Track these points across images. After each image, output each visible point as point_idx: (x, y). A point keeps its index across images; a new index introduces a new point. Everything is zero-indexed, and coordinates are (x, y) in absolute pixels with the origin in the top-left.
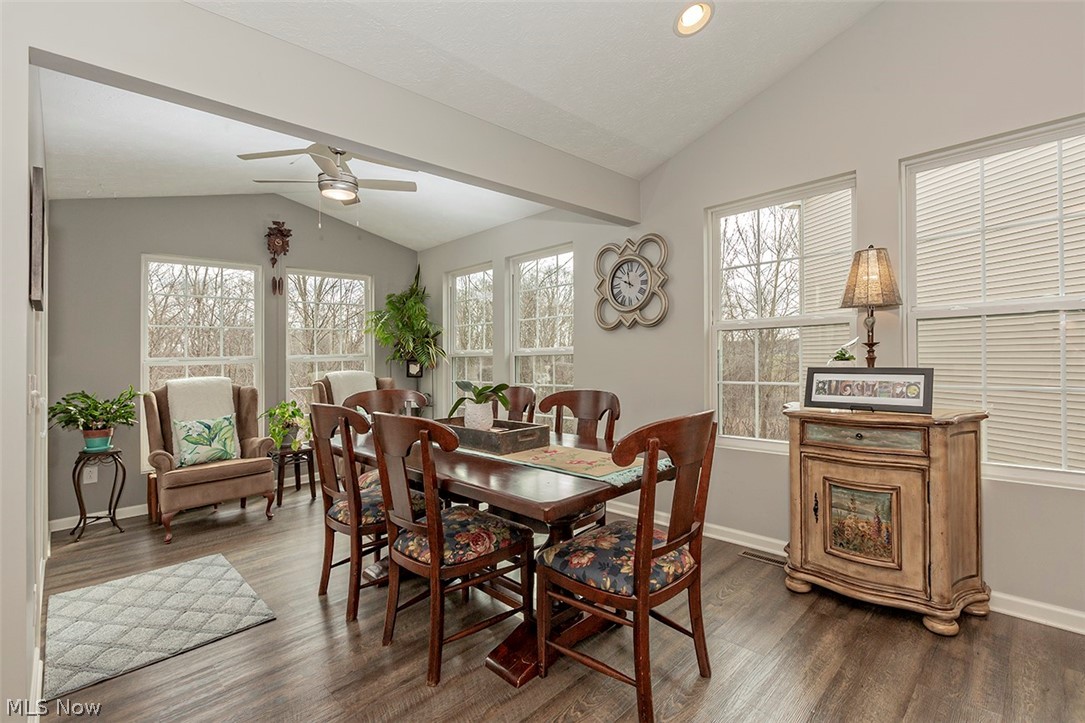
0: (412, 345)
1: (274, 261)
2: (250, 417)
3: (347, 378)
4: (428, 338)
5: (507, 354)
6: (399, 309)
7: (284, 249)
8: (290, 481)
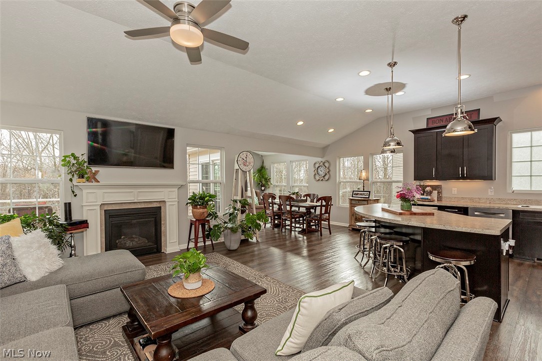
4: (267, 180)
5: (290, 186)
6: (259, 171)
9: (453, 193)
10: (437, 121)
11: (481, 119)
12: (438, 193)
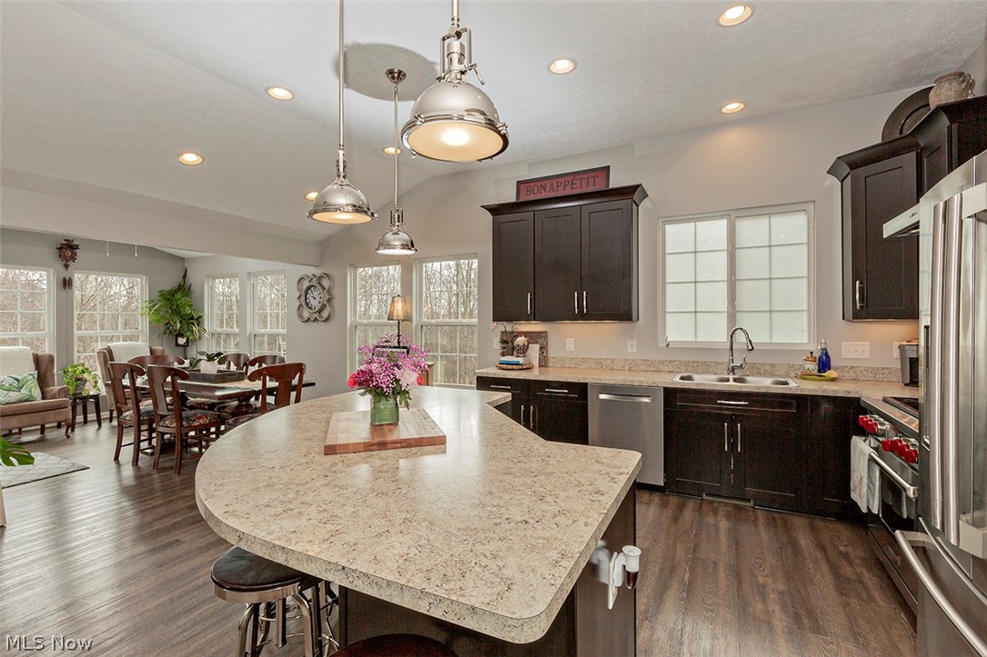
0: (179, 325)
1: (66, 266)
2: (48, 373)
3: (125, 347)
4: (193, 320)
5: (248, 333)
6: (169, 299)
7: (73, 258)
8: (80, 418)
9: (568, 349)
10: (536, 188)
11: (610, 187)
12: (541, 348)
